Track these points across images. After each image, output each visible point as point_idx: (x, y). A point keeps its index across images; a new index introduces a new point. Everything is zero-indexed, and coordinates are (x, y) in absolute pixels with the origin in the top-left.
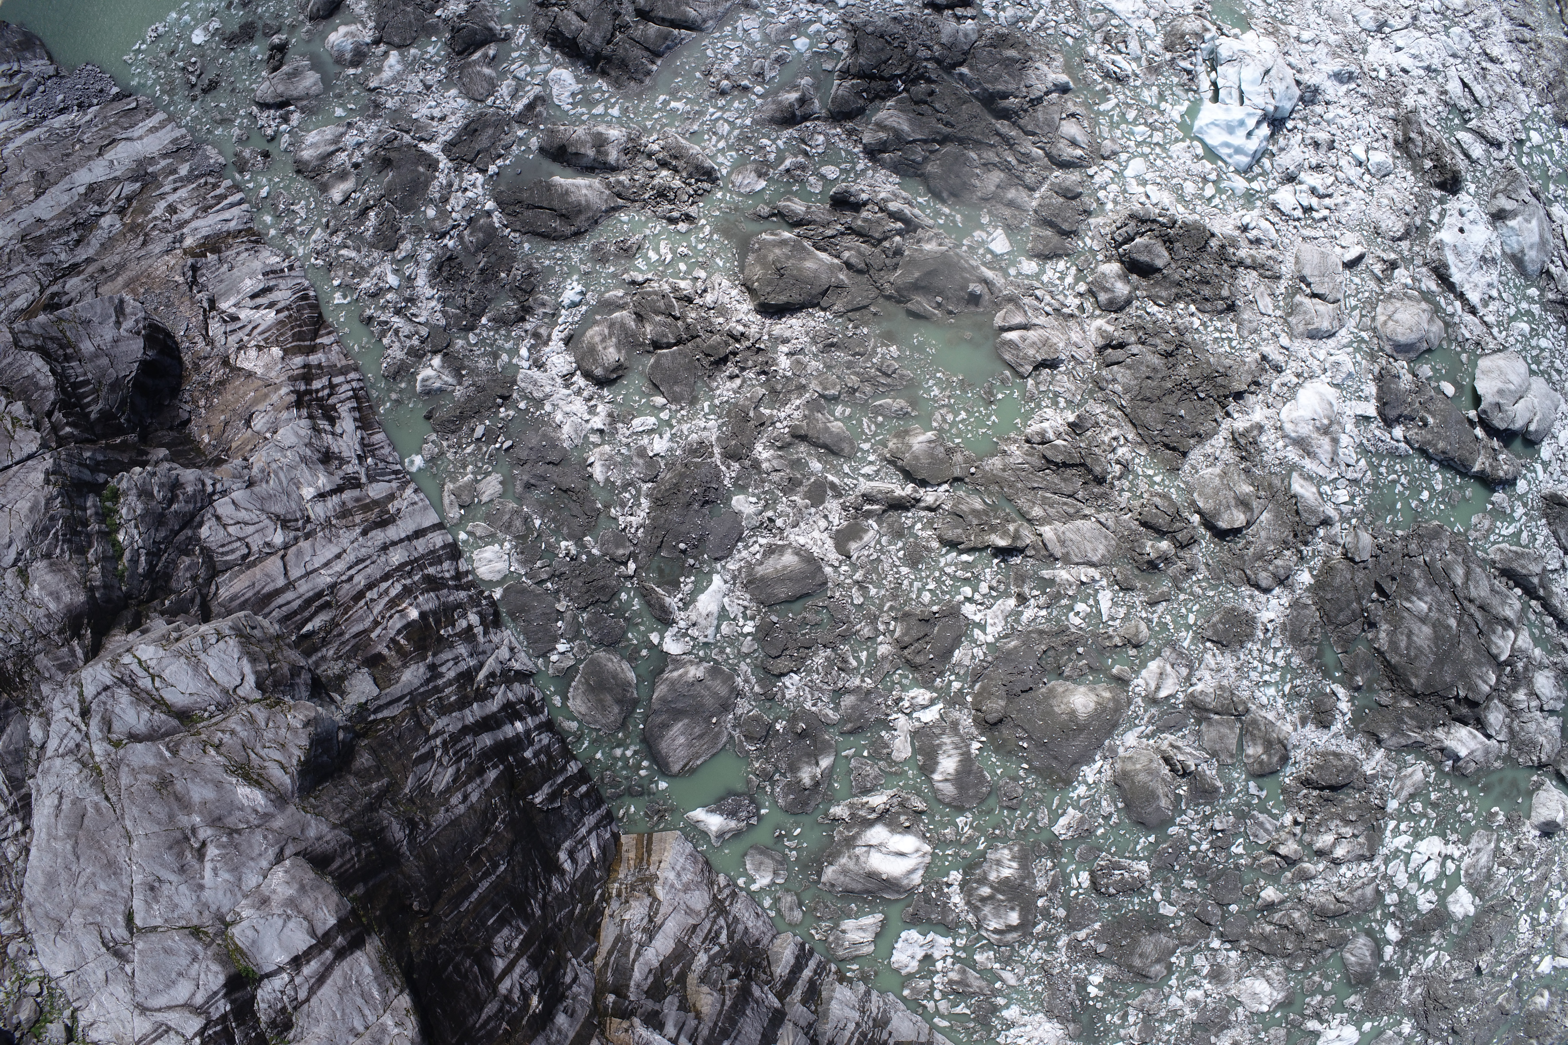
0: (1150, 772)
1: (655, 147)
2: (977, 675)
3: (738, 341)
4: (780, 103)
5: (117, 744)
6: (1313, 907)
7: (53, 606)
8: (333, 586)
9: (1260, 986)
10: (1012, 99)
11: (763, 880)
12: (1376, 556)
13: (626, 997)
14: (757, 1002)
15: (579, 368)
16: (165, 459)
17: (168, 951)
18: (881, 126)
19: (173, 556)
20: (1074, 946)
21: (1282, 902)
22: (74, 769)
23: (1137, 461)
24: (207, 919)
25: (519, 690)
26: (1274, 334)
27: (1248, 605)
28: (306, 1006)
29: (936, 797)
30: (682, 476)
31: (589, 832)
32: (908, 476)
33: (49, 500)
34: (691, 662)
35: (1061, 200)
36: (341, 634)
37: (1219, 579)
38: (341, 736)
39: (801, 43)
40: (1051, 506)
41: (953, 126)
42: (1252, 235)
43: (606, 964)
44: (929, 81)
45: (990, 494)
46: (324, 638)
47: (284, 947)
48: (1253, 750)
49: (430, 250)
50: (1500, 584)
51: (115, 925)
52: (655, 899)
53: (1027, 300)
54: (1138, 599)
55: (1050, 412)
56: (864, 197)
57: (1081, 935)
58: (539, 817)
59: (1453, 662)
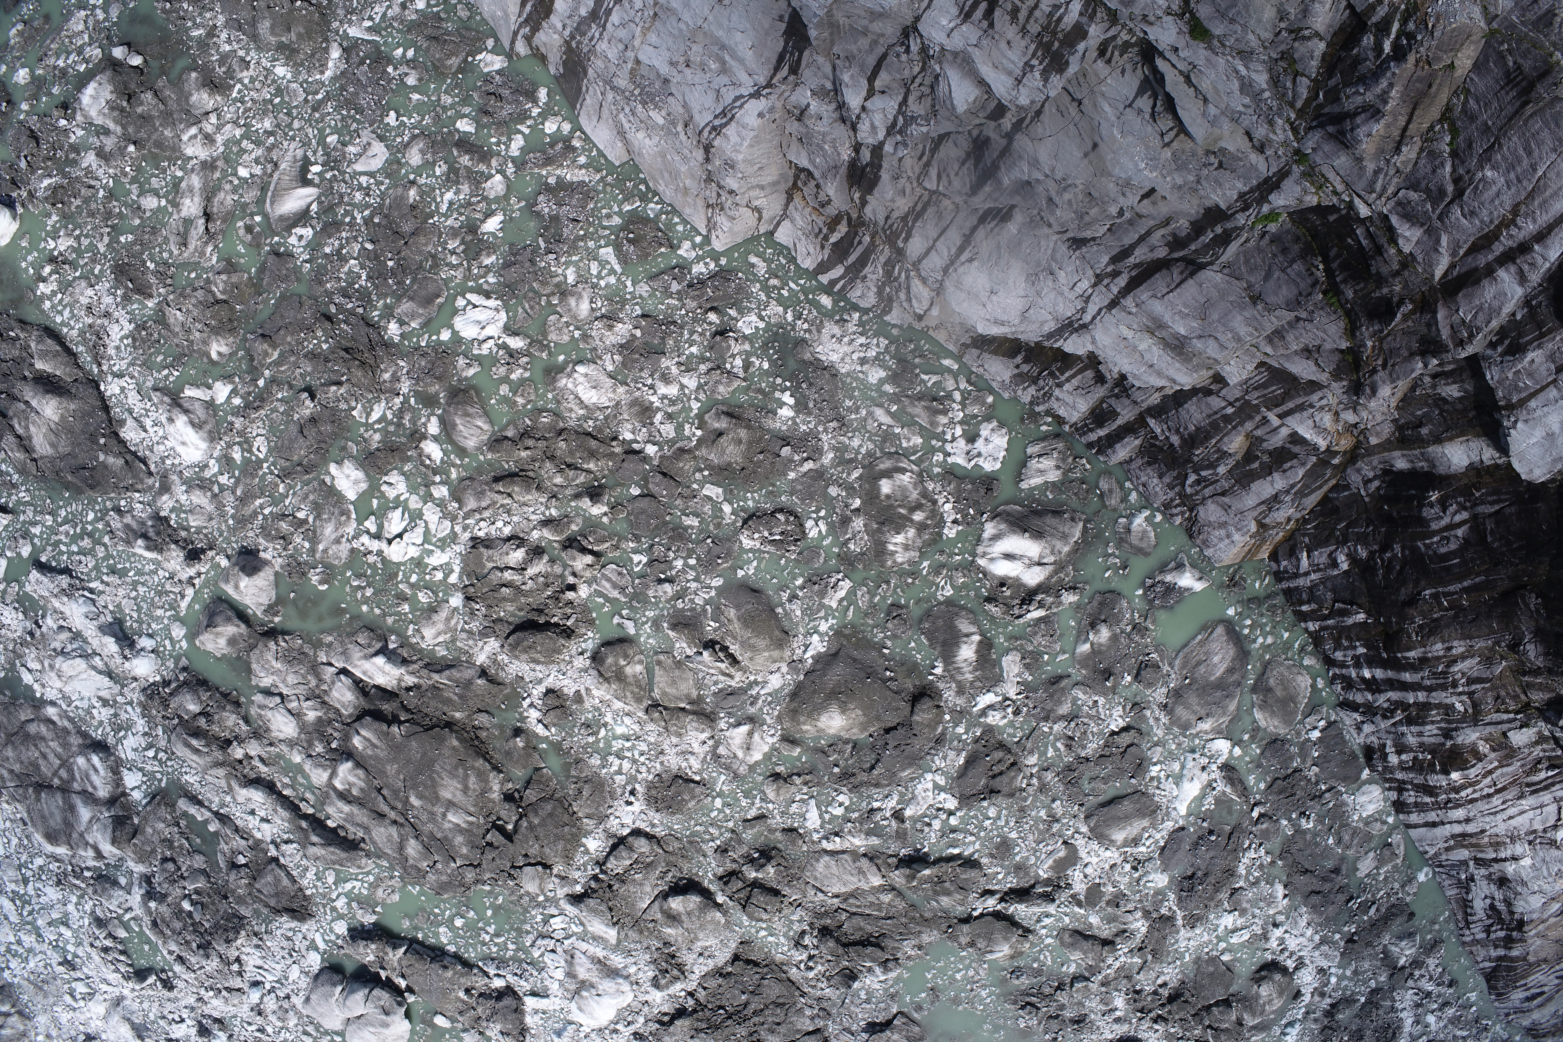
0: (753, 648)
2: (940, 741)
3: (1159, 1016)
6: (538, 488)
8: (1522, 798)
9: (590, 396)
11: (1139, 521)
12: (513, 867)
13: (1320, 461)
14: (1178, 432)
15: (1291, 975)
20: (815, 454)
21: (577, 496)
25: (1358, 698)
27: (656, 818)
29: (976, 617)
30: (1211, 899)
31: (1307, 574)
32: (1011, 921)
36: (1523, 767)
37: (691, 842)
40: (872, 904)
43: (1326, 481)
45: (932, 910)
48: (636, 670)
50: (357, 834)
52: (1259, 522)
54: (777, 821)
57: (809, 465)
58: (1363, 600)
59: (408, 761)
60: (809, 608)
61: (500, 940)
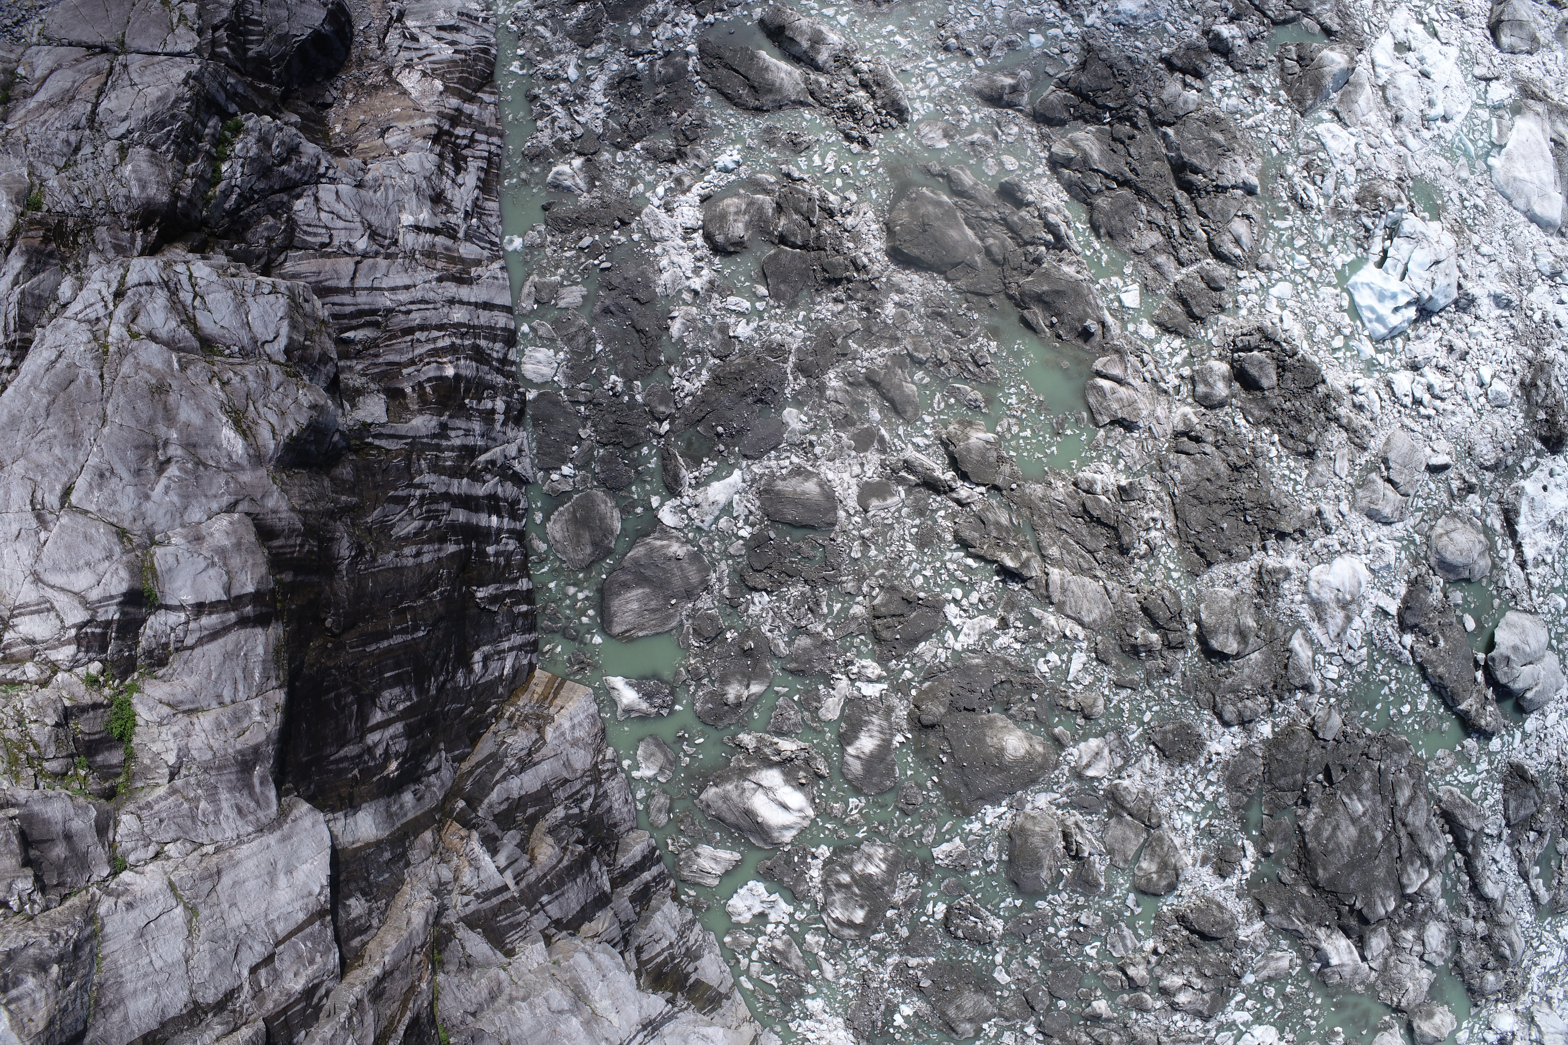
0: (1046, 839)
1: (865, 67)
2: (930, 674)
3: (858, 270)
4: (994, 81)
5: (134, 336)
6: (1134, 1038)
7: (135, 192)
8: (389, 311)
10: (1200, 177)
11: (646, 771)
12: (1338, 742)
13: (475, 810)
14: (591, 876)
15: (703, 227)
16: (294, 125)
17: (87, 538)
18: (1073, 144)
19: (261, 210)
20: (901, 969)
21: (1109, 1020)
22: (85, 337)
23: (1164, 549)
24: (137, 528)
25: (509, 490)
26: (1337, 497)
27: (1203, 729)
28: (188, 652)
29: (841, 769)
30: (750, 366)
31: (511, 649)
32: (954, 463)
33: (179, 100)
34: (678, 539)
35: (1203, 285)
36: (377, 356)
37: (1189, 693)
38: (336, 438)
39: (1036, 39)
40: (1069, 553)
41: (1137, 175)
42: (1358, 399)
43: (470, 773)
44: (1134, 126)
45: (1019, 515)
46: (359, 352)
47: (195, 590)
48: (1148, 865)
49: (618, 62)
50: (1436, 823)
51: (52, 491)
52: (542, 738)
53: (1132, 358)
54: (1108, 675)
55: (1106, 468)
56: (1030, 198)
57: (913, 962)
58: (473, 611)
59: (1364, 872)
60: (979, 847)
61: (1385, 677)
